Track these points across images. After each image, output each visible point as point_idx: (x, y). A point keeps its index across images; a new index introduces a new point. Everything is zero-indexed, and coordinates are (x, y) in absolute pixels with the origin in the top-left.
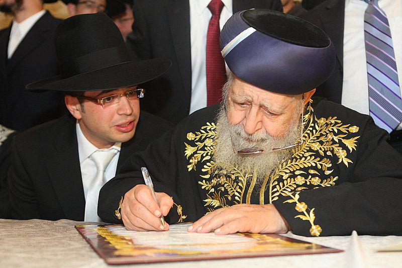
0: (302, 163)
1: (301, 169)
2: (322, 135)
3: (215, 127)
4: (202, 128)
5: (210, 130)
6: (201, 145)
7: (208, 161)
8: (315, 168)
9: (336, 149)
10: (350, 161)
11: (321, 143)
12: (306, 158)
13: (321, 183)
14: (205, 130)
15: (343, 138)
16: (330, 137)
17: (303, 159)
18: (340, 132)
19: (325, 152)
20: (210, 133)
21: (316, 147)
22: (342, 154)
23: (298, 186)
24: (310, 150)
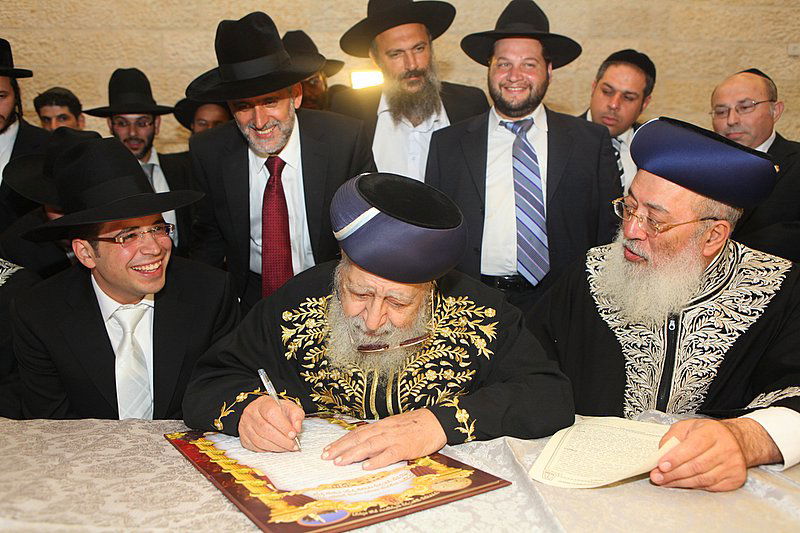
0: (431, 354)
1: (431, 361)
2: (451, 318)
3: (317, 303)
4: (302, 305)
5: (311, 307)
6: (301, 328)
7: (312, 347)
8: (447, 359)
9: (473, 338)
10: (491, 352)
11: (452, 328)
12: (436, 346)
13: (455, 376)
14: (305, 307)
15: (480, 324)
16: (463, 321)
17: (433, 348)
18: (475, 317)
19: (458, 339)
20: (312, 312)
21: (446, 332)
22: (480, 344)
23: (430, 382)
24: (440, 337)
